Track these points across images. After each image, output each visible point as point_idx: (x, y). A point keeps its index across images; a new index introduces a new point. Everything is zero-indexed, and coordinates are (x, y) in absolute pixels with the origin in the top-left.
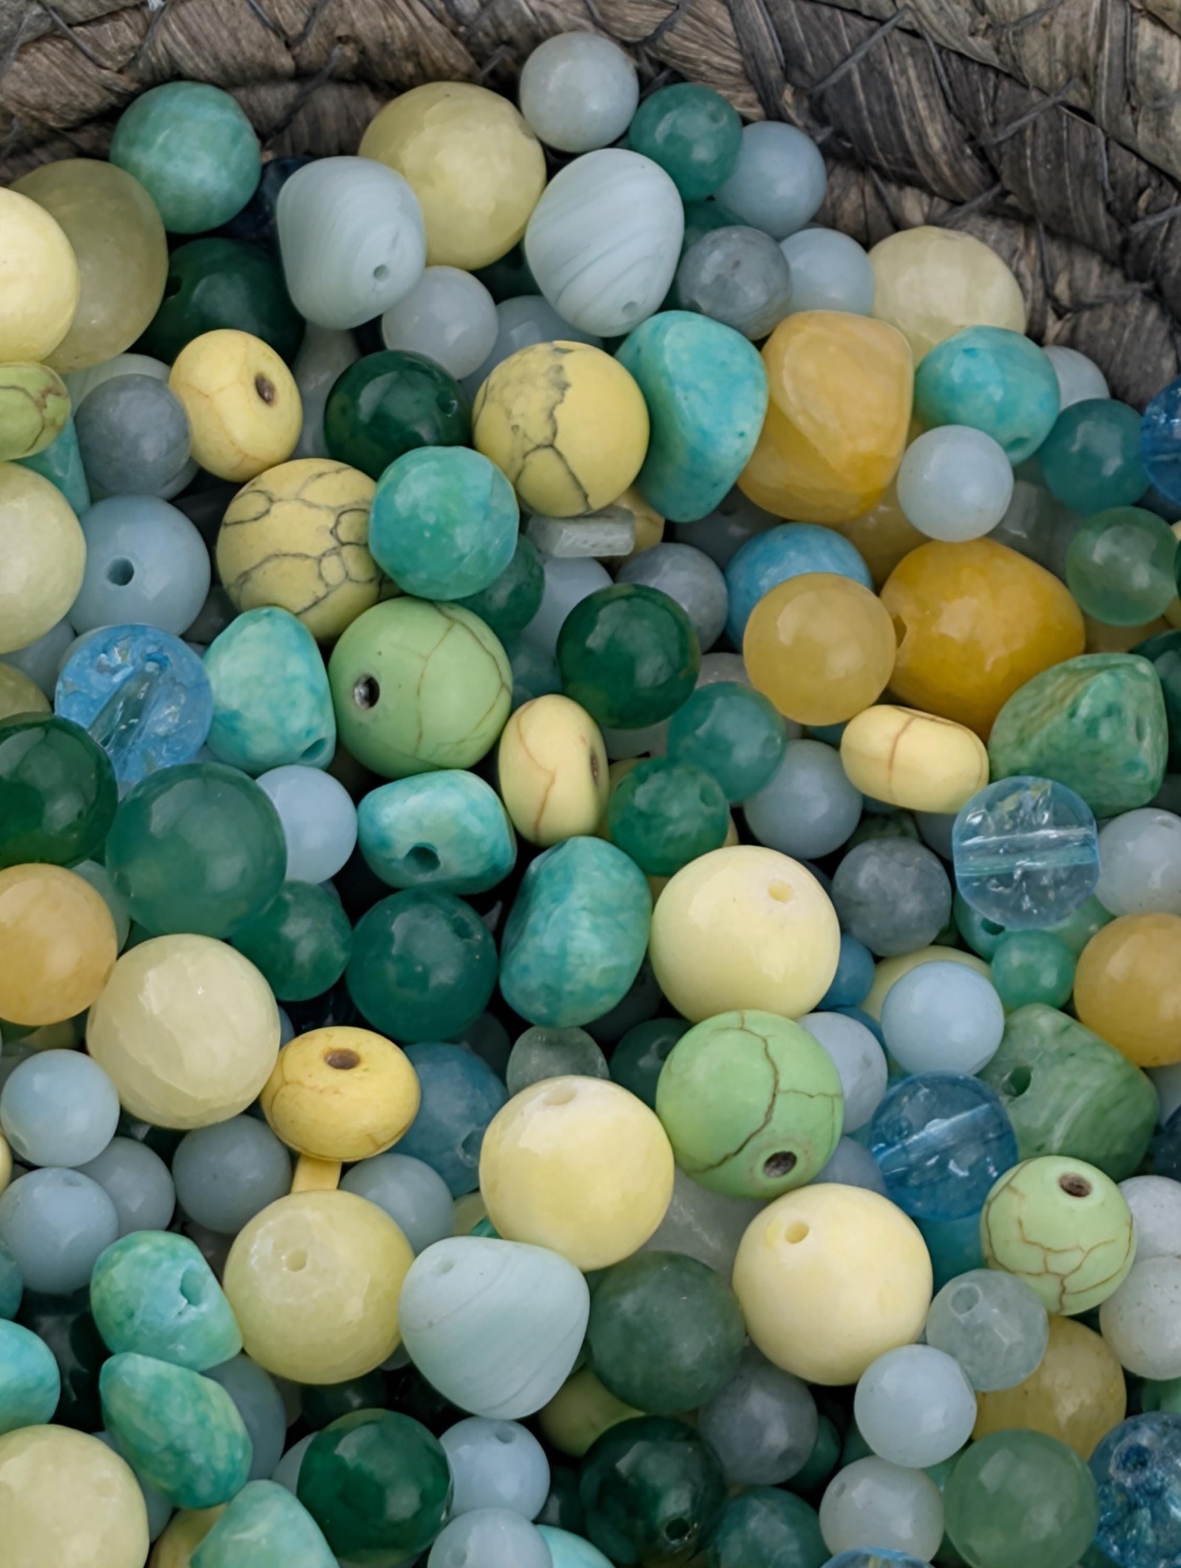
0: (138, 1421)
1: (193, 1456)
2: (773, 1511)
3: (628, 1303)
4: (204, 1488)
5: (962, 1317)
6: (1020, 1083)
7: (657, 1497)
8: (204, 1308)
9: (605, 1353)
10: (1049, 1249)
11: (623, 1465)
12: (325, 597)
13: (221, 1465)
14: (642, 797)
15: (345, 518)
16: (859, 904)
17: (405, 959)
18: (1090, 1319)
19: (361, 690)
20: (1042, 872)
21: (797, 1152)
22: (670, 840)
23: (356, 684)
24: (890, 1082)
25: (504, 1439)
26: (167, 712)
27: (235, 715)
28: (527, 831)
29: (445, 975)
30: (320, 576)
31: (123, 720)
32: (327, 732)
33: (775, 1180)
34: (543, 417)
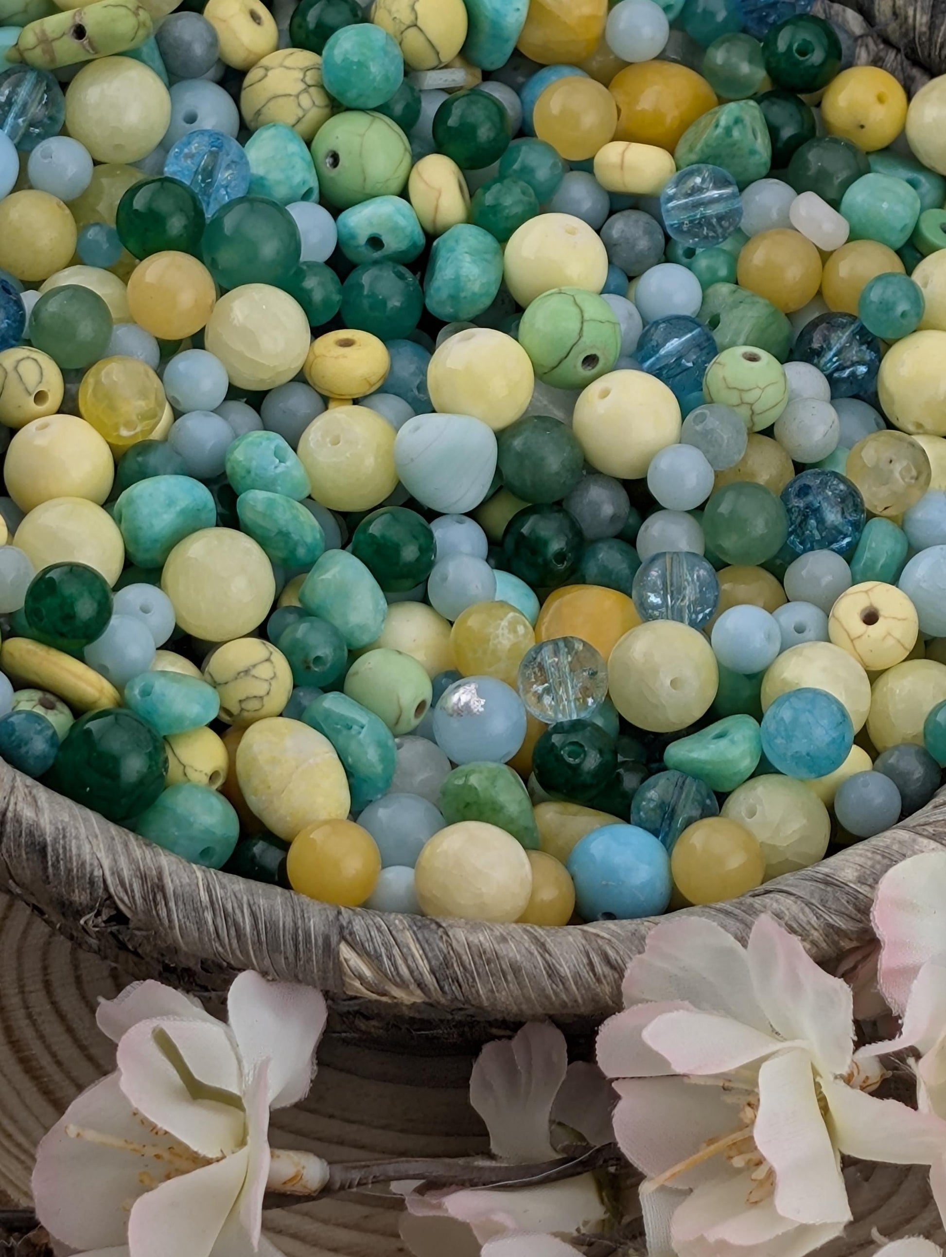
0: (260, 521)
1: (293, 535)
2: (610, 548)
3: (517, 443)
4: (301, 552)
5: (698, 428)
6: (715, 322)
7: (545, 543)
8: (288, 463)
9: (508, 470)
10: (743, 390)
11: (525, 530)
12: (304, 116)
13: (309, 540)
14: (489, 198)
15: (309, 73)
16: (615, 245)
17: (372, 295)
18: (769, 432)
19: (329, 160)
20: (711, 216)
21: (599, 354)
22: (507, 218)
23: (326, 157)
24: (644, 326)
25: (461, 522)
26: (227, 175)
27: (262, 178)
28: (429, 227)
29: (395, 302)
30: (299, 105)
31: (203, 181)
32: (314, 183)
33: (588, 372)
34: (408, 10)
